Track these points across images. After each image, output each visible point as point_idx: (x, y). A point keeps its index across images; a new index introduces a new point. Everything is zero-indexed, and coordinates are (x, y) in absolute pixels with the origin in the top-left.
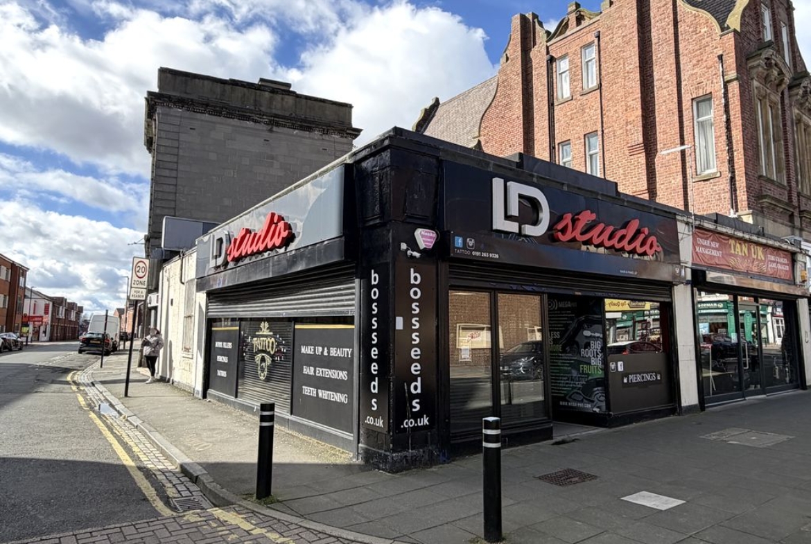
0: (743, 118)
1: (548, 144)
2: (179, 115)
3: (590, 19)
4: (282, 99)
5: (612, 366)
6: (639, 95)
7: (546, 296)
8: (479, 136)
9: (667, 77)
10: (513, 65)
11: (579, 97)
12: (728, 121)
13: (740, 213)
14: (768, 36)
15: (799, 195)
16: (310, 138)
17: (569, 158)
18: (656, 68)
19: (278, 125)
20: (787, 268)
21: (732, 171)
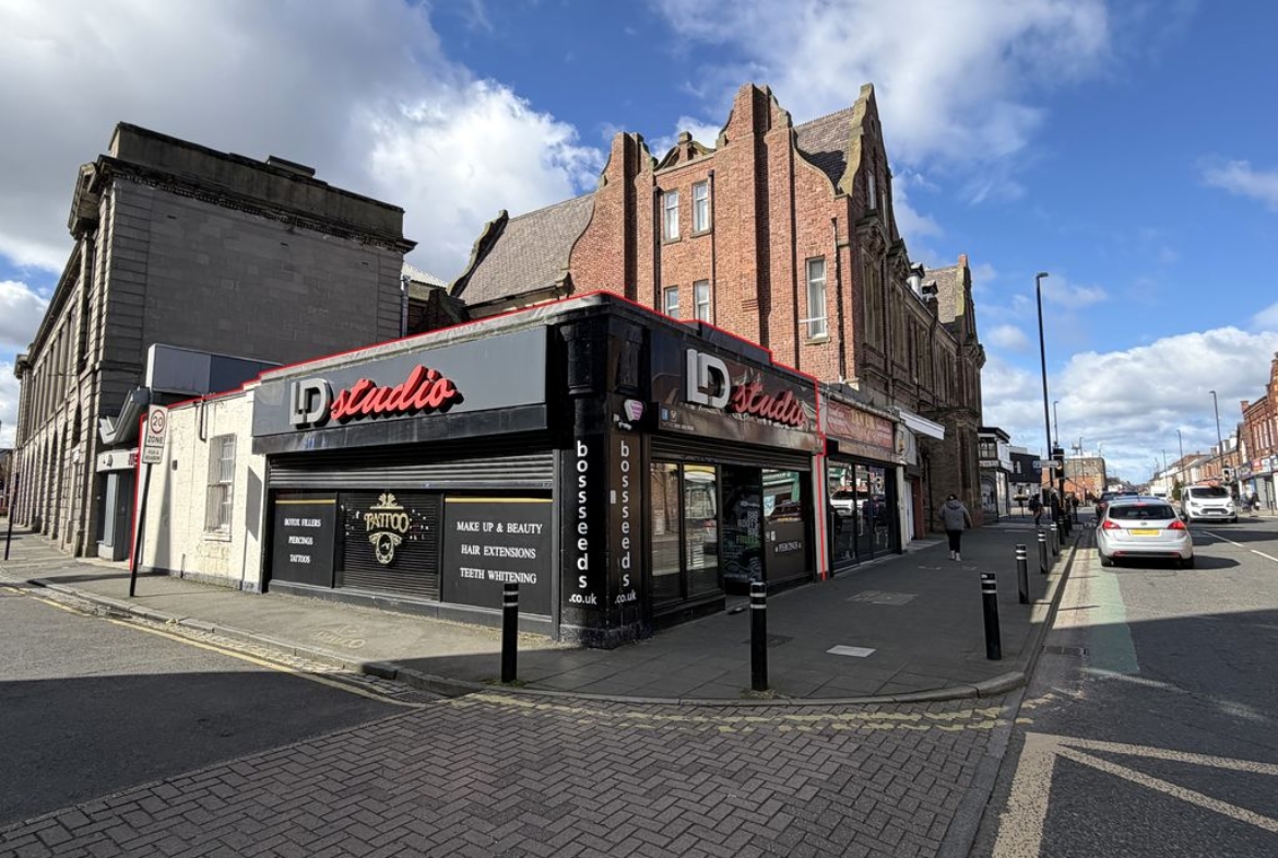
0: (853, 286)
1: (653, 288)
2: (151, 194)
3: (704, 154)
4: (308, 191)
5: (767, 535)
6: (755, 248)
7: (720, 468)
8: (569, 268)
9: (782, 232)
10: (615, 190)
11: (689, 240)
12: (839, 287)
13: (848, 380)
14: (873, 206)
15: (893, 363)
16: (346, 247)
17: (677, 306)
18: (772, 221)
19: (301, 224)
20: (890, 437)
21: (842, 337)
